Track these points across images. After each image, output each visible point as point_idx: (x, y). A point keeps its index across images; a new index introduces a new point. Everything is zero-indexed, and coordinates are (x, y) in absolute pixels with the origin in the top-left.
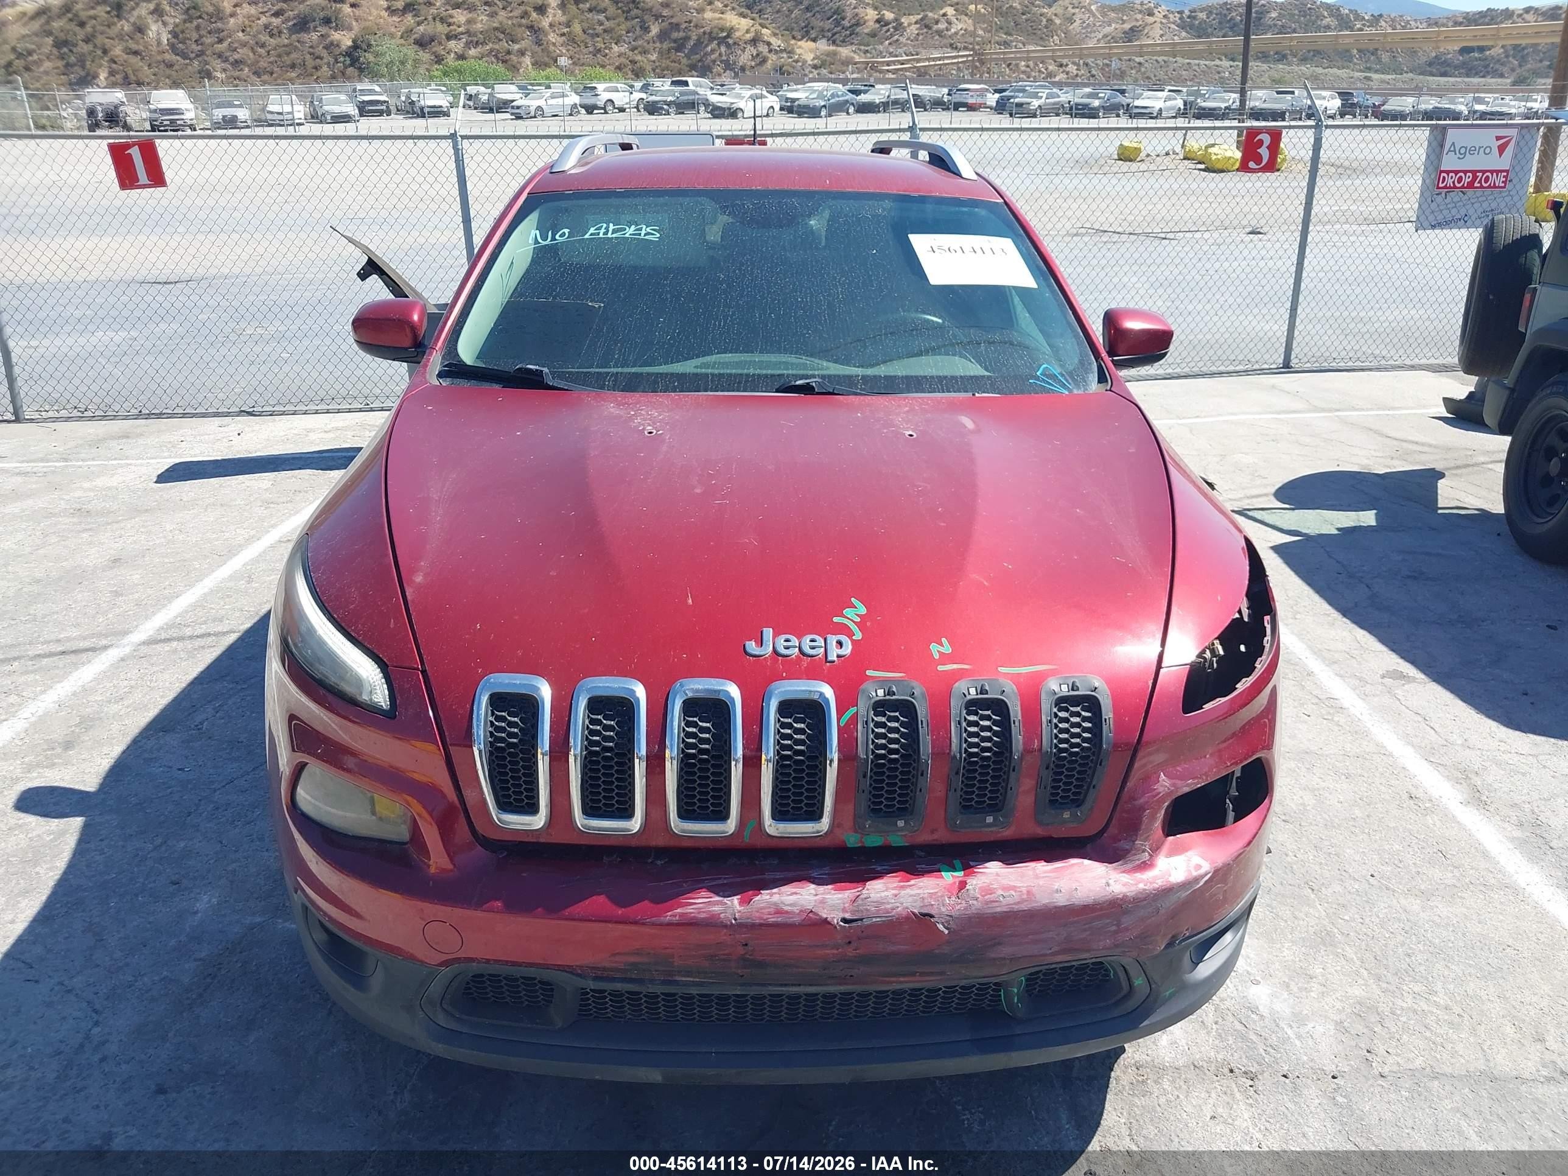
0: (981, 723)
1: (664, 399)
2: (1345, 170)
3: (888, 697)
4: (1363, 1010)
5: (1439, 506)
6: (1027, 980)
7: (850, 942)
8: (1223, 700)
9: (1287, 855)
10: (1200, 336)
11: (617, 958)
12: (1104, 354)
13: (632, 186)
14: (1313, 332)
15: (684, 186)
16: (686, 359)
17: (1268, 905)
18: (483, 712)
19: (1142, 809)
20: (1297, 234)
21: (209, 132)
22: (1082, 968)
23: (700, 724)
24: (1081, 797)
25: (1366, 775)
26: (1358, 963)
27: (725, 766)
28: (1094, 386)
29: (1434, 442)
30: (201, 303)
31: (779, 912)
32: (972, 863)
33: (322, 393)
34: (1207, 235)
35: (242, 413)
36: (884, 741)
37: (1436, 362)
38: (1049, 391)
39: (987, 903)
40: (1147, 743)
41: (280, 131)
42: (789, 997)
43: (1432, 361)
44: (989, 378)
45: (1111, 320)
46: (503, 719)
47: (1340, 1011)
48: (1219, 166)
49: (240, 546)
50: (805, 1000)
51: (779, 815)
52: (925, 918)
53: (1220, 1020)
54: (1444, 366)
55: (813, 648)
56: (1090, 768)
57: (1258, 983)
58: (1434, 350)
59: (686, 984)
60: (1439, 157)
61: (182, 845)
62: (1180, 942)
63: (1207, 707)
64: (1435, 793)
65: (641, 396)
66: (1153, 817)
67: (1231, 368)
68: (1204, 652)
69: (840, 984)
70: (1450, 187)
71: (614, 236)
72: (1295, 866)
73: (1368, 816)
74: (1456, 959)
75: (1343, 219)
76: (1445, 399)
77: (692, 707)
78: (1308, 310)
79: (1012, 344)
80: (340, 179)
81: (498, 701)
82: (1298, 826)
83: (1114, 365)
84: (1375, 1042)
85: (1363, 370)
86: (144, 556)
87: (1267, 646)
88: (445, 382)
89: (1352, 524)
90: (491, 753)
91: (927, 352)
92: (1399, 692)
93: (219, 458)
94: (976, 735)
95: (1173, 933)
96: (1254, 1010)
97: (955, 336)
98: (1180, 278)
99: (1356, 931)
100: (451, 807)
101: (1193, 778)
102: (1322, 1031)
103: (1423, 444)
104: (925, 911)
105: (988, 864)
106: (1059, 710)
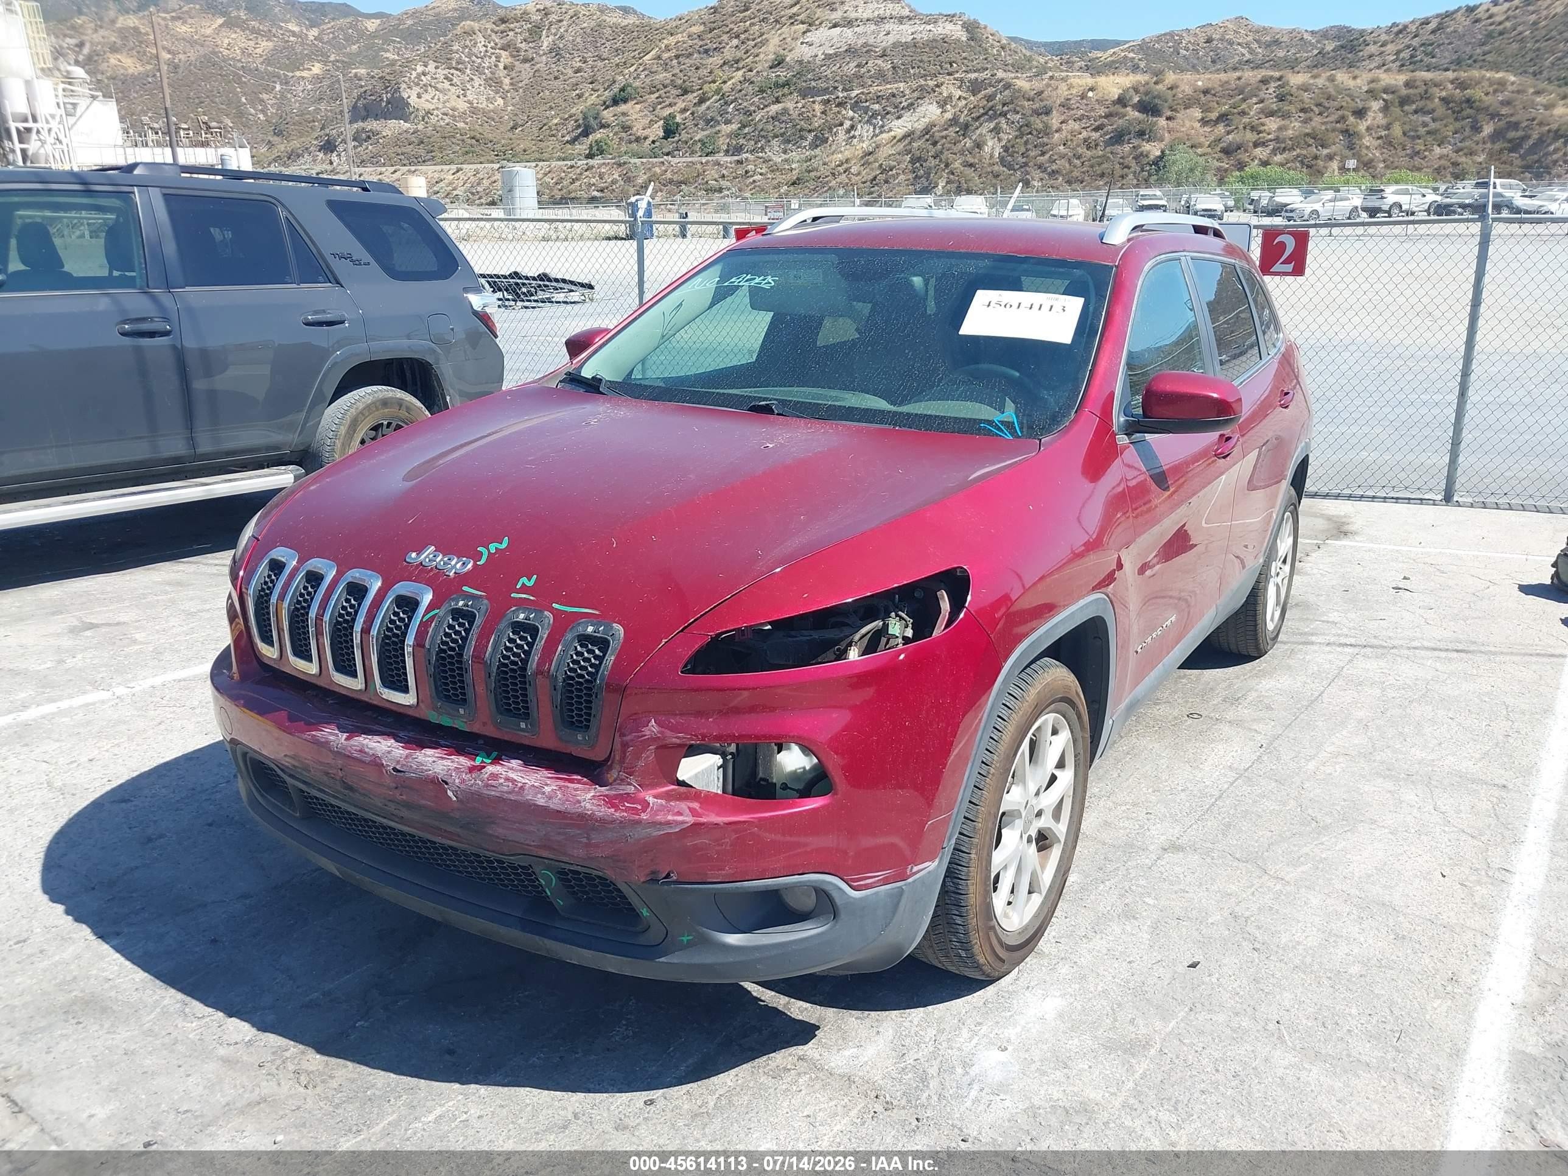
0: (518, 641)
3: (462, 608)
7: (397, 788)
23: (352, 601)
24: (590, 724)
27: (353, 635)
31: (362, 751)
32: (503, 757)
36: (448, 640)
38: (994, 435)
52: (439, 784)
56: (593, 699)
81: (274, 565)
90: (258, 598)
94: (510, 649)
101: (685, 734)
104: (445, 778)
105: (513, 761)
106: (580, 646)
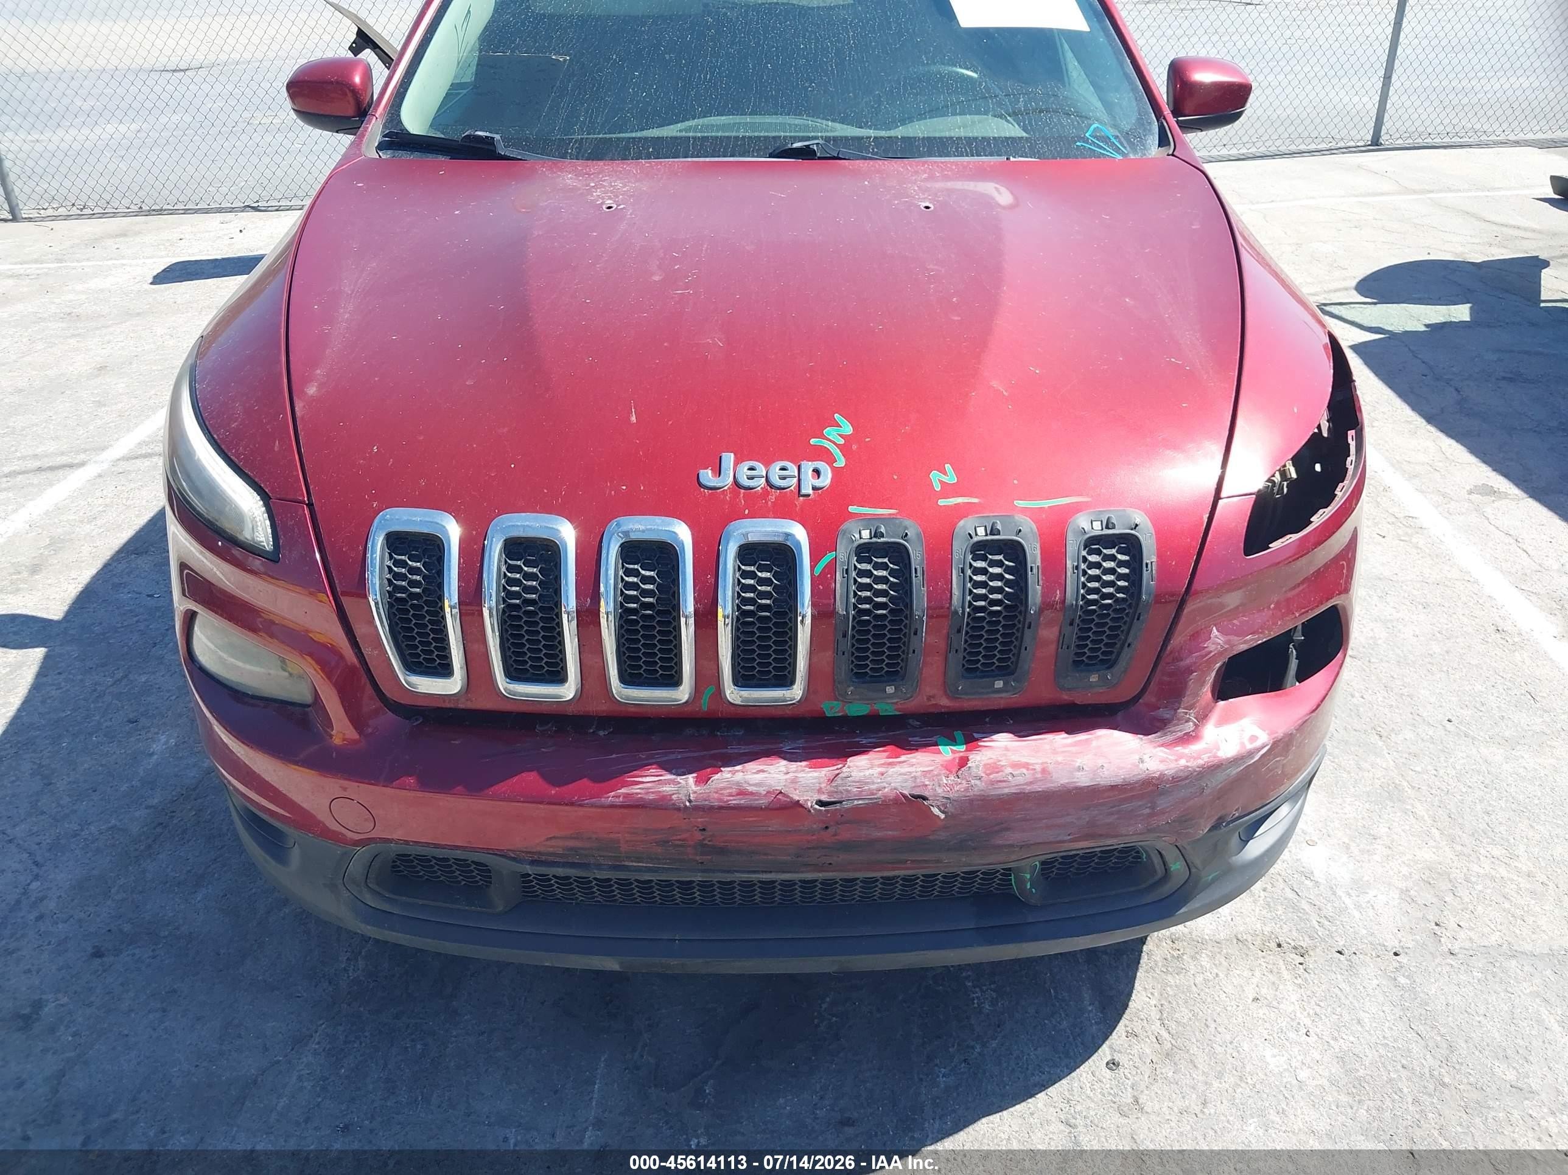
0: (991, 570)
1: (629, 166)
3: (874, 540)
4: (1433, 876)
5: (1543, 298)
6: (1043, 865)
7: (827, 828)
8: (1295, 537)
9: (1353, 696)
11: (553, 843)
12: (1167, 112)
14: (1408, 103)
18: (378, 555)
19: (1189, 671)
22: (1107, 853)
23: (643, 572)
24: (1113, 657)
25: (1447, 605)
26: (1429, 821)
27: (674, 624)
28: (1154, 150)
29: (1537, 227)
31: (742, 793)
32: (976, 735)
35: (245, 209)
36: (868, 594)
37: (1545, 136)
38: (1100, 155)
39: (992, 783)
40: (1196, 593)
42: (760, 883)
43: (1540, 136)
44: (1027, 140)
45: (1177, 71)
46: (403, 564)
47: (1406, 878)
50: (781, 885)
51: (742, 680)
52: (917, 800)
53: (1269, 887)
54: (1553, 141)
55: (783, 478)
56: (1125, 623)
57: (1314, 844)
58: (1543, 123)
59: (639, 870)
61: (143, 680)
62: (1227, 825)
63: (1275, 545)
64: (1525, 626)
65: (604, 164)
66: (1201, 681)
67: (1313, 147)
68: (1273, 476)
69: (820, 871)
72: (1361, 709)
73: (1447, 652)
74: (1543, 817)
76: (1552, 178)
77: (631, 551)
78: (1403, 78)
79: (1057, 99)
81: (397, 542)
82: (1367, 664)
83: (1180, 127)
84: (1445, 913)
85: (1461, 146)
86: (131, 363)
87: (1351, 469)
89: (1442, 320)
90: (391, 605)
92: (1489, 510)
93: (219, 257)
94: (983, 585)
95: (1219, 815)
96: (1308, 875)
99: (1429, 785)
101: (1254, 633)
102: (1385, 899)
103: (1526, 229)
104: (917, 792)
105: (996, 737)
106: (1089, 554)
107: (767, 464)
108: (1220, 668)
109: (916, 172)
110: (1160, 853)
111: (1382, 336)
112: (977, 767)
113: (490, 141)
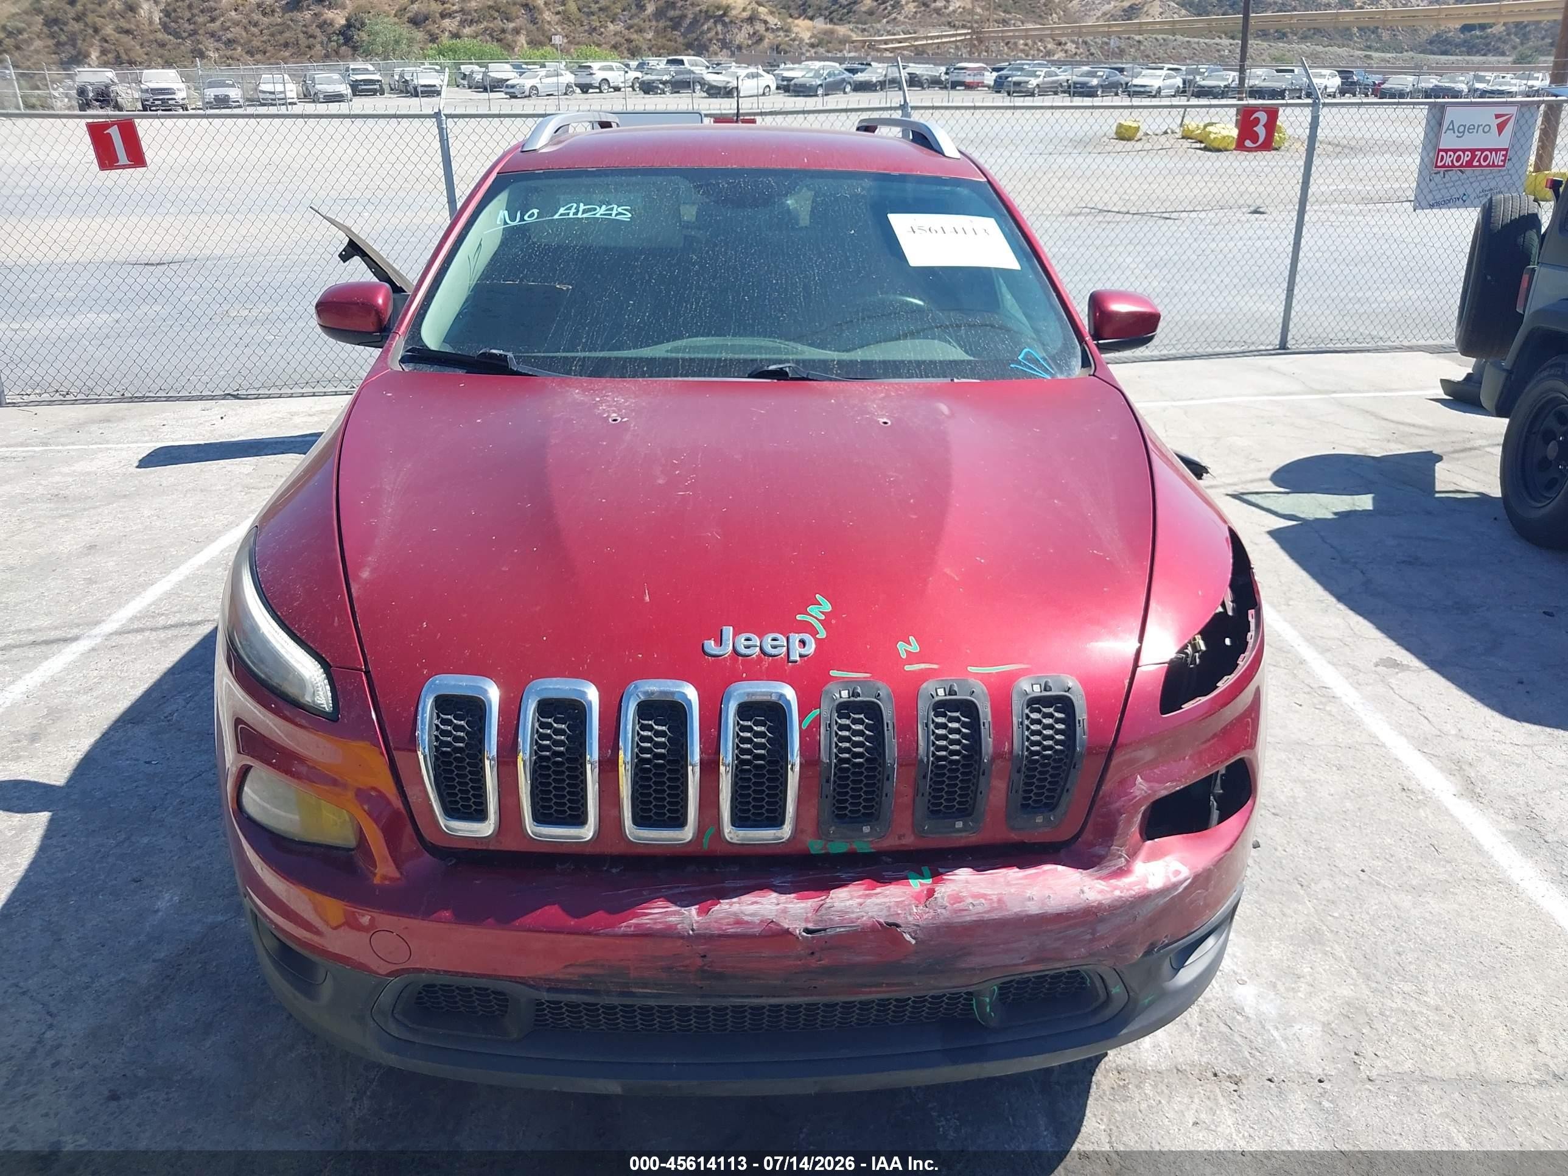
0: (950, 725)
1: (629, 384)
2: (1346, 149)
3: (852, 699)
4: (1351, 1011)
5: (1437, 489)
6: (1000, 989)
7: (813, 953)
8: (1203, 699)
9: (1276, 850)
10: (1196, 317)
11: (570, 970)
12: (1088, 338)
13: (603, 165)
14: (1310, 313)
15: (657, 165)
16: (657, 344)
17: (1256, 902)
18: (428, 715)
19: (1118, 813)
20: (1295, 214)
21: (201, 112)
22: (1058, 977)
23: (656, 727)
24: (1055, 801)
25: (1358, 767)
26: (1347, 961)
27: (682, 771)
28: (1077, 370)
29: (1430, 425)
30: (183, 285)
31: (739, 922)
32: (941, 870)
33: (307, 376)
34: (1203, 215)
35: (226, 396)
36: (848, 745)
37: (1435, 343)
38: (1031, 376)
39: (956, 911)
40: (1122, 745)
41: (273, 110)
42: (751, 1008)
43: (1430, 342)
44: (969, 362)
45: (1096, 302)
46: (449, 723)
47: (1327, 1013)
48: (1216, 145)
49: (219, 532)
50: (769, 1010)
51: (739, 821)
52: (889, 930)
53: (1204, 1022)
54: (1442, 346)
55: (774, 647)
56: (1063, 771)
57: (1244, 983)
58: (1433, 330)
59: (645, 996)
60: (1438, 136)
61: (145, 841)
62: (1159, 950)
63: (1187, 706)
64: (1428, 785)
65: (607, 381)
66: (1129, 822)
67: (1227, 349)
68: (1186, 647)
69: (805, 995)
70: (1449, 166)
71: (585, 216)
72: (1284, 861)
73: (1359, 809)
74: (1448, 957)
75: (1341, 198)
76: (1442, 381)
77: (647, 709)
78: (1305, 291)
79: (992, 326)
80: (335, 159)
81: (444, 704)
82: (1287, 820)
83: (1099, 348)
84: (1363, 1044)
85: (1360, 351)
86: (120, 543)
87: (1251, 641)
88: (407, 368)
89: (1348, 508)
90: (437, 758)
91: (905, 337)
92: (1393, 681)
93: (201, 442)
94: (944, 737)
95: (1152, 940)
96: (1239, 1011)
97: (934, 319)
98: (1176, 258)
99: (1346, 929)
100: (397, 813)
101: (1172, 781)
102: (1309, 1032)
103: (1420, 427)
104: (890, 921)
105: (958, 871)
106: (1032, 712)
107: (761, 636)
108: (1145, 811)
109: (875, 392)
110: (1101, 977)
111: (1294, 523)
112: (943, 898)
113: (504, 358)
